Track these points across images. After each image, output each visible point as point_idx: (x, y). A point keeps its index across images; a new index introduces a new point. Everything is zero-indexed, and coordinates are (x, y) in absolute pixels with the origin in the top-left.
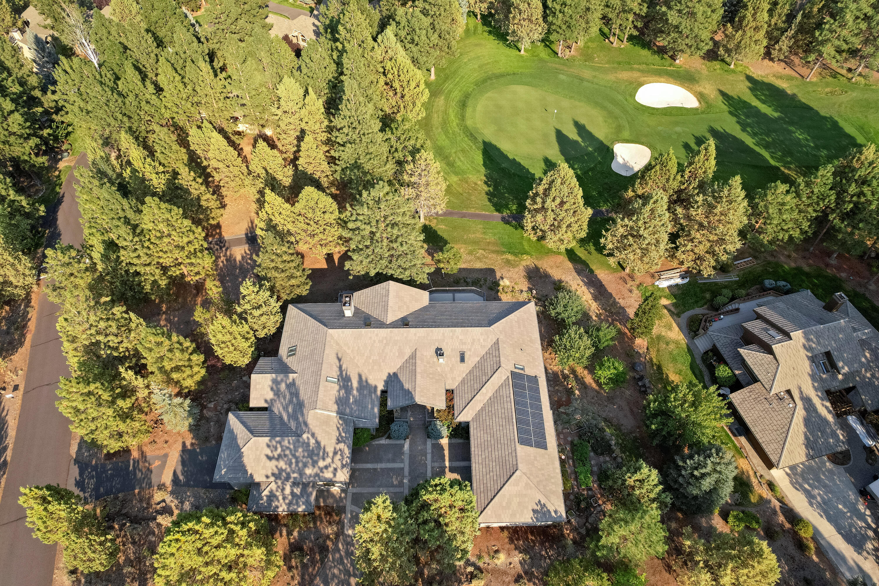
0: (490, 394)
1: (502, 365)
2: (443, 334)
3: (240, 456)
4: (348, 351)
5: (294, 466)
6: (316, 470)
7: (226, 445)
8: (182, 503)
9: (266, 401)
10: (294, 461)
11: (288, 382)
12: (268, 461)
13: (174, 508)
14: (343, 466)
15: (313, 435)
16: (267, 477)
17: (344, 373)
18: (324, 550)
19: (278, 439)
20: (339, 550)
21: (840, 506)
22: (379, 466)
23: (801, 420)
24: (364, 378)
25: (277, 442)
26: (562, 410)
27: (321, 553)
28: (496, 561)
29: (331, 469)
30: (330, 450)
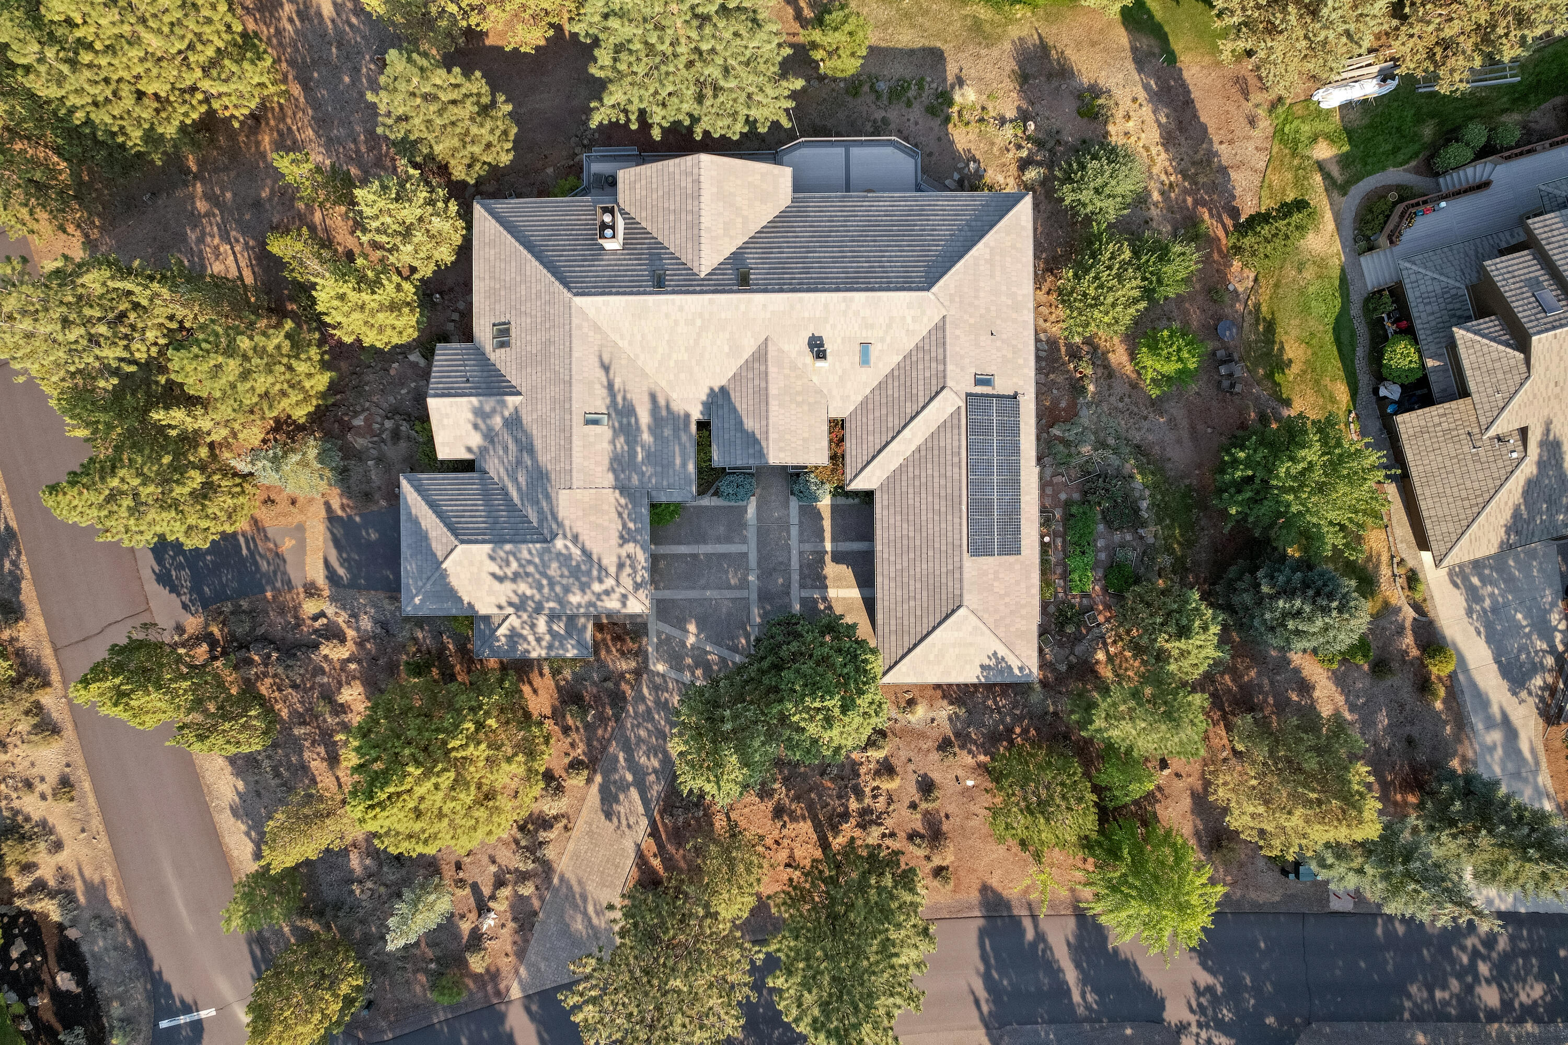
0: (919, 440)
1: (950, 383)
2: (826, 306)
3: (444, 575)
4: (620, 343)
5: (546, 590)
6: (589, 597)
7: (409, 546)
8: (354, 616)
9: (469, 450)
10: (545, 582)
11: (507, 414)
12: (496, 584)
13: (344, 626)
14: (637, 586)
15: (575, 539)
16: (500, 607)
17: (619, 399)
18: (618, 699)
19: (508, 547)
20: (643, 699)
21: (1519, 616)
22: (703, 549)
23: (1522, 482)
24: (662, 402)
25: (507, 553)
26: (1055, 431)
27: (613, 705)
28: (909, 716)
29: (615, 596)
30: (610, 562)
